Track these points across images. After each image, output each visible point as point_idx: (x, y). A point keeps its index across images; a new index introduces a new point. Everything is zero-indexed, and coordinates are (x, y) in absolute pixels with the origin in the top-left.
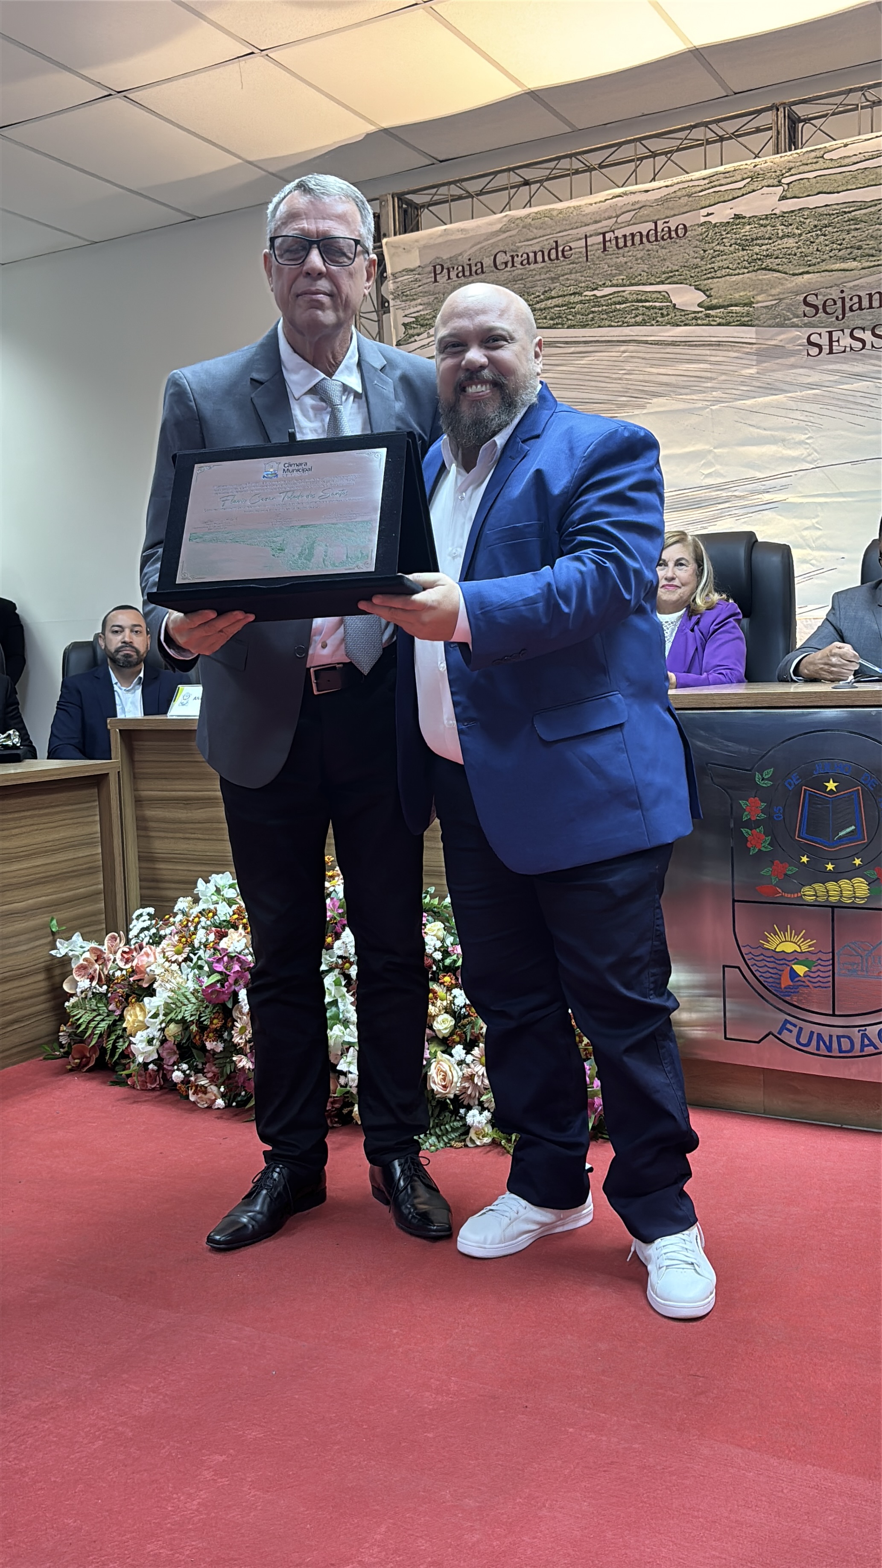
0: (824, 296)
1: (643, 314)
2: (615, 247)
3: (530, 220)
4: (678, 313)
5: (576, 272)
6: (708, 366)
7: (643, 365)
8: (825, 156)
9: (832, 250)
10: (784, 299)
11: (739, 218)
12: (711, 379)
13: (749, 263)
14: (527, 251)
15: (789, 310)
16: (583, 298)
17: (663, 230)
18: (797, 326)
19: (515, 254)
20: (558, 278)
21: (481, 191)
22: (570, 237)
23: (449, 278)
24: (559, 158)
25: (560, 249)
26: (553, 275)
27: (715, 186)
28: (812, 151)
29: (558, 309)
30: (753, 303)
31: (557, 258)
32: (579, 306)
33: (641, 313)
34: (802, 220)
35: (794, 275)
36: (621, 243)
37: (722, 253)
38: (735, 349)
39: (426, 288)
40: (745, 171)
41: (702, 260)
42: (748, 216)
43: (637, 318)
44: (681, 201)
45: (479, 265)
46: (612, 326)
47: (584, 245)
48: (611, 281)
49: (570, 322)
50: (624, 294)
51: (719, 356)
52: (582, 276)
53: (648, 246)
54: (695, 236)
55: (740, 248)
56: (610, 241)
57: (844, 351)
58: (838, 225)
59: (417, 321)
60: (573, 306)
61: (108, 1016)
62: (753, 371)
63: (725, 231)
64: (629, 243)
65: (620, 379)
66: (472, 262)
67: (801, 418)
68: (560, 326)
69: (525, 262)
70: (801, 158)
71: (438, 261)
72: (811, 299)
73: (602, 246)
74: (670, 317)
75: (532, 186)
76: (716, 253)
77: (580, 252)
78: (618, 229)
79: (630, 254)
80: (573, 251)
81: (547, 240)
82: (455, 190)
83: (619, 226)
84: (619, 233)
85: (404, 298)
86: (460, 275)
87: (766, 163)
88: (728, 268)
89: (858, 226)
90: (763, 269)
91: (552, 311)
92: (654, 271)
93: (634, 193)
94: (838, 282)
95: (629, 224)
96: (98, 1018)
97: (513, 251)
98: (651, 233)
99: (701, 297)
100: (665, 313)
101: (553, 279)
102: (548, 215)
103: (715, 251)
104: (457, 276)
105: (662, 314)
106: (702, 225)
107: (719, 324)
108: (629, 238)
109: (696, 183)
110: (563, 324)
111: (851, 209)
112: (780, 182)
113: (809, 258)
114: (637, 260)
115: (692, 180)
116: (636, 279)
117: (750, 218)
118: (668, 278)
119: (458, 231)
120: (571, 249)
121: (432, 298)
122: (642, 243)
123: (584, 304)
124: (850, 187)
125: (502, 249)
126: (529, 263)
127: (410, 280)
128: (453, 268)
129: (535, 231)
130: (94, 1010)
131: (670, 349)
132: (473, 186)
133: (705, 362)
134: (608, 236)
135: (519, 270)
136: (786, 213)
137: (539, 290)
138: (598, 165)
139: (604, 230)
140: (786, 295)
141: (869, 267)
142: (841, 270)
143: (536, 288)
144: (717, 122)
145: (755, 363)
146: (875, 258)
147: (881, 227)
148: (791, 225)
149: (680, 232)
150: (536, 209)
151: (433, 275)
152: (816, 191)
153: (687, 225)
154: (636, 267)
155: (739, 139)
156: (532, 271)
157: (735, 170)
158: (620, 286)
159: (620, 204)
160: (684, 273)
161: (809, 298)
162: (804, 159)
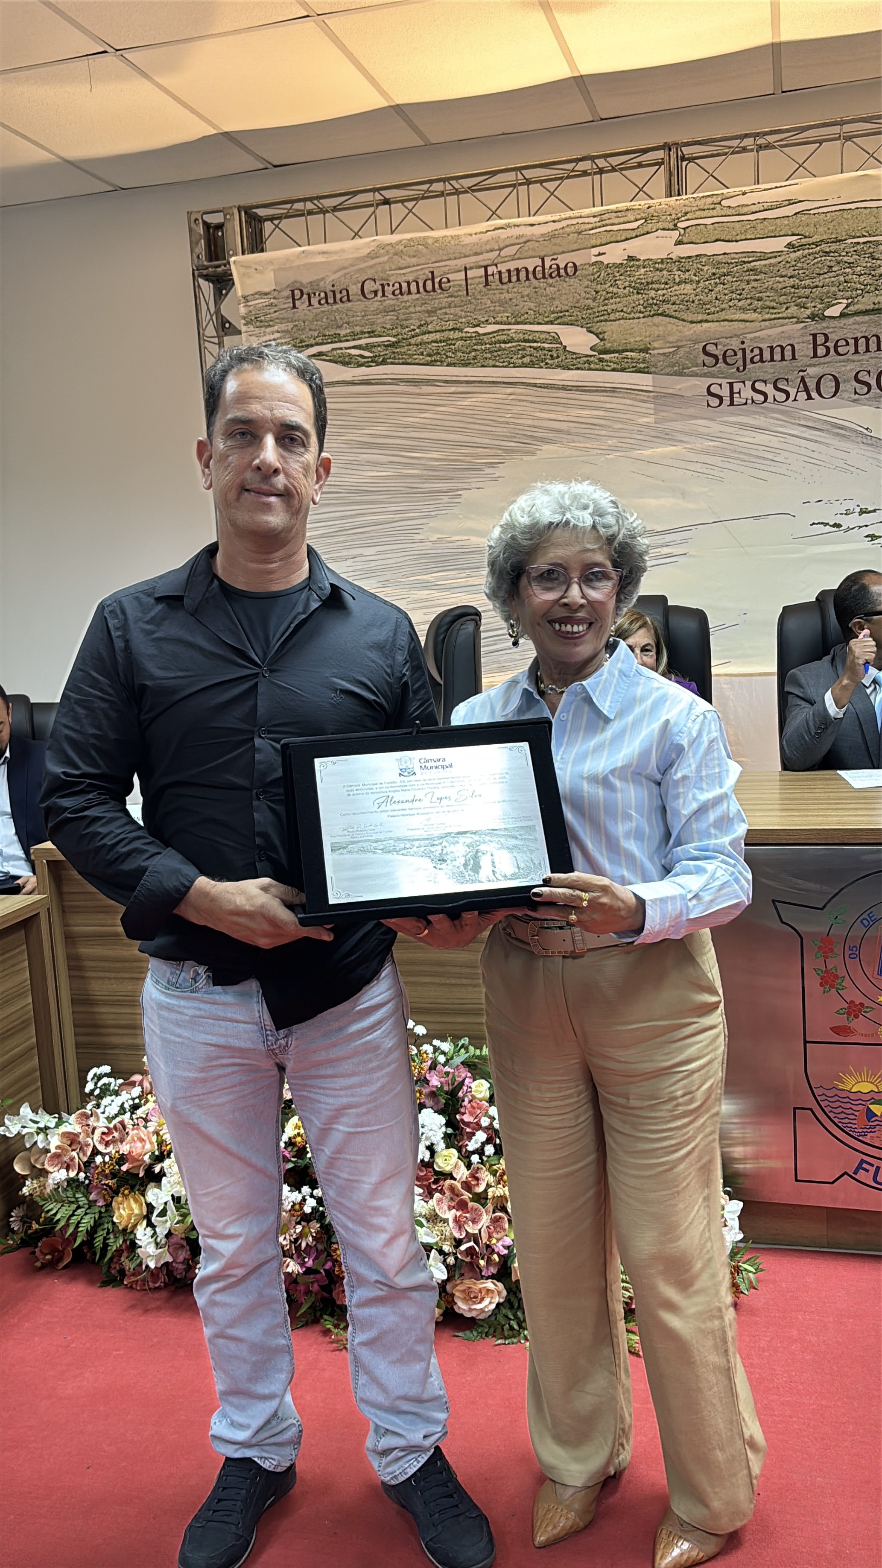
0: (724, 346)
1: (531, 355)
2: (498, 282)
3: (402, 247)
4: (568, 356)
5: (456, 306)
7: (531, 409)
8: (722, 203)
9: (731, 300)
10: (682, 346)
11: (633, 260)
13: (645, 308)
14: (400, 280)
15: (687, 358)
16: (464, 335)
17: (551, 267)
18: (696, 375)
19: (385, 282)
20: (435, 312)
21: (335, 207)
22: (447, 268)
23: (310, 304)
24: (431, 182)
25: (437, 280)
26: (430, 309)
27: (607, 225)
28: (709, 196)
29: (436, 344)
30: (649, 349)
31: (434, 290)
32: (459, 343)
33: (528, 353)
34: (700, 267)
35: (692, 322)
36: (505, 278)
37: (615, 295)
38: (631, 396)
39: (283, 314)
40: (639, 212)
41: (594, 300)
42: (642, 258)
43: (524, 359)
44: (570, 237)
45: (344, 292)
46: (497, 366)
47: (464, 277)
48: (494, 318)
49: (449, 359)
50: (509, 333)
51: (615, 402)
52: (462, 311)
53: (535, 283)
54: (586, 276)
55: (635, 291)
56: (493, 275)
57: (746, 404)
58: (737, 275)
60: (453, 342)
61: (89, 1208)
62: (650, 420)
63: (618, 272)
64: (514, 279)
65: (507, 423)
66: (337, 289)
67: (701, 471)
68: (438, 363)
69: (397, 292)
70: (698, 203)
71: (297, 285)
72: (711, 348)
73: (483, 279)
74: (560, 359)
75: (392, 206)
76: (610, 295)
77: (460, 285)
78: (502, 263)
79: (515, 290)
80: (451, 283)
81: (421, 269)
82: (309, 206)
83: (503, 260)
84: (503, 268)
85: (258, 324)
86: (323, 302)
87: (660, 205)
88: (622, 311)
89: (758, 277)
90: (659, 315)
91: (430, 346)
92: (542, 310)
93: (518, 226)
94: (738, 333)
95: (513, 258)
96: (79, 1211)
97: (382, 279)
98: (538, 269)
99: (594, 340)
100: (555, 355)
101: (430, 313)
102: (423, 242)
103: (608, 293)
104: (319, 303)
105: (551, 356)
106: (593, 264)
107: (614, 370)
108: (513, 273)
109: (586, 220)
110: (442, 362)
111: (751, 259)
112: (675, 225)
113: (708, 307)
114: (522, 297)
115: (581, 217)
116: (523, 318)
117: (644, 261)
118: (558, 318)
119: (319, 253)
120: (449, 281)
121: (290, 326)
122: (528, 278)
123: (465, 341)
124: (749, 237)
125: (370, 277)
126: (401, 293)
127: (264, 304)
128: (315, 294)
129: (407, 258)
130: (73, 1202)
132: (328, 203)
134: (490, 270)
135: (390, 301)
136: (683, 258)
137: (414, 323)
138: (469, 188)
139: (485, 263)
140: (685, 343)
141: (770, 320)
142: (741, 321)
143: (411, 321)
144: (605, 156)
145: (652, 412)
146: (775, 311)
147: (781, 279)
148: (688, 271)
149: (570, 271)
150: (408, 236)
151: (291, 300)
152: (714, 238)
153: (577, 264)
154: (522, 304)
155: (623, 172)
156: (406, 302)
157: (627, 210)
158: (505, 324)
159: (503, 236)
160: (575, 314)
161: (708, 348)
162: (701, 203)
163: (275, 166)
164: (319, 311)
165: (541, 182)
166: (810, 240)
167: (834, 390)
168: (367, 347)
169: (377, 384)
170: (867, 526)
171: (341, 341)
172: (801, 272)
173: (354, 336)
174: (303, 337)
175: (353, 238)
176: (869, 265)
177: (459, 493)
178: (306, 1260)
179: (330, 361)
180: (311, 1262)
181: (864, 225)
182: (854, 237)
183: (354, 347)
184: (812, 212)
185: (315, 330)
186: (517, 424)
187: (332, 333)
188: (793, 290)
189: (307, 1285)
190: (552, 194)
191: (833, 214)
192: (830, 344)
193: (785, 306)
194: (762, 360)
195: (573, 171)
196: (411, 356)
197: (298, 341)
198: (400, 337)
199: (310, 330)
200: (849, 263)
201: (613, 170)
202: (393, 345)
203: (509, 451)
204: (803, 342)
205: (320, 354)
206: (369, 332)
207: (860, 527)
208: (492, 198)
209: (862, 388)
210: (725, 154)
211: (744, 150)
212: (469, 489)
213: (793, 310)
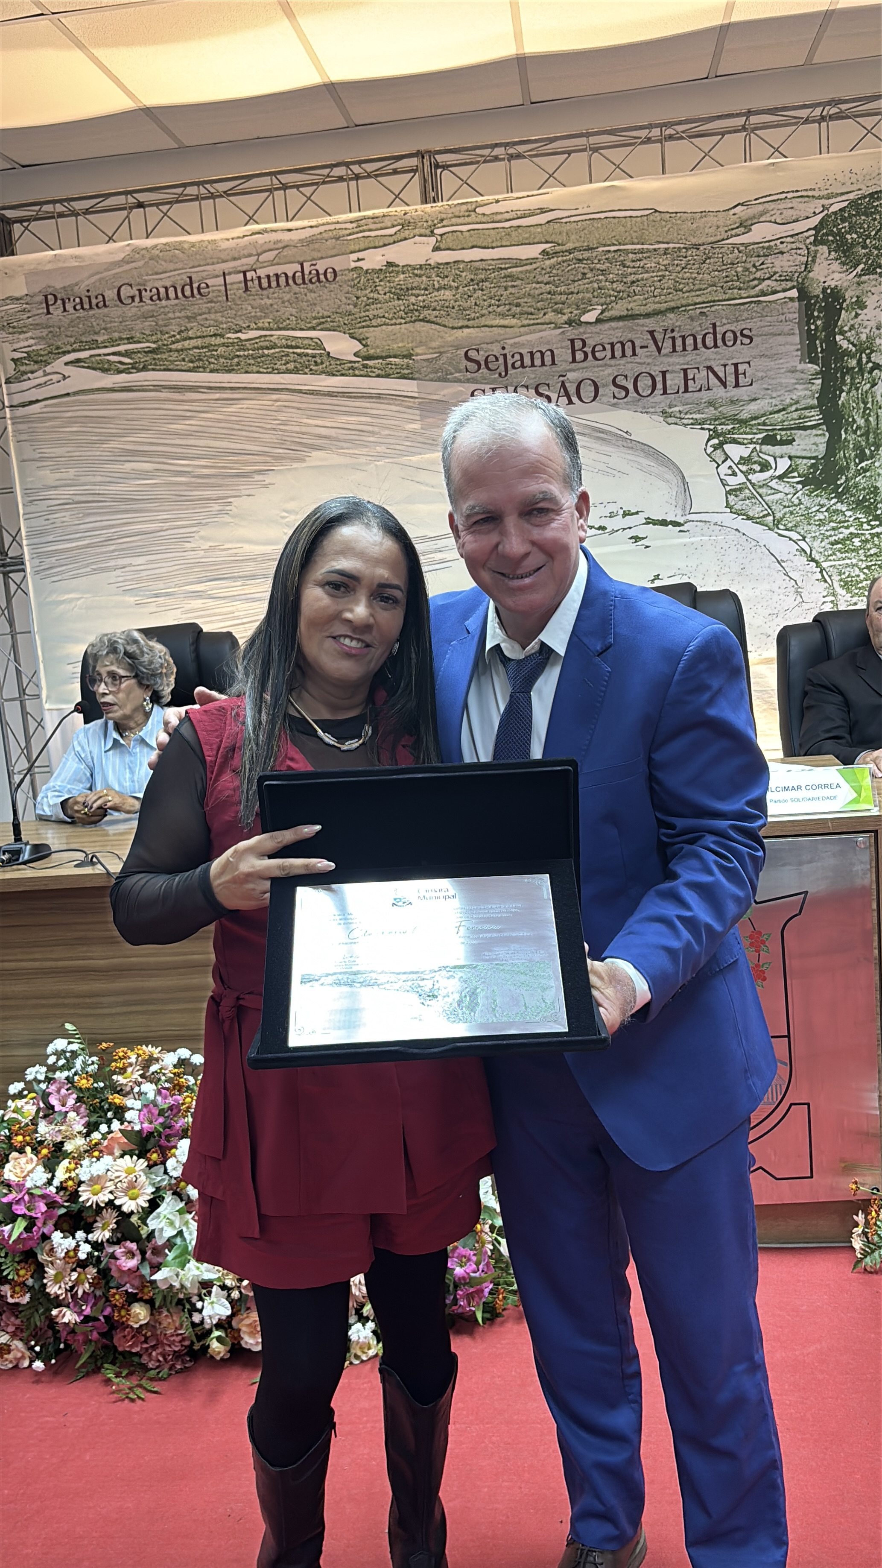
0: (486, 351)
1: (295, 361)
2: (258, 288)
3: (158, 252)
4: (332, 362)
5: (216, 312)
6: (369, 419)
8: (477, 210)
9: (490, 306)
10: (444, 352)
11: (392, 266)
12: (373, 433)
13: (406, 314)
14: (157, 286)
15: (450, 364)
16: (226, 340)
17: (310, 273)
18: (459, 381)
19: (142, 288)
20: (194, 318)
21: (87, 210)
22: (206, 273)
23: (65, 310)
24: (185, 185)
25: (195, 285)
26: (190, 314)
27: (364, 231)
28: (463, 204)
29: (198, 351)
30: (412, 355)
31: (193, 295)
32: (221, 350)
33: (291, 359)
34: (458, 273)
35: (453, 328)
36: (265, 283)
37: (376, 301)
38: (397, 402)
39: (38, 320)
40: (396, 218)
41: (355, 306)
42: (401, 264)
43: (288, 365)
44: (328, 243)
45: (100, 298)
46: (261, 373)
47: (223, 282)
48: (256, 324)
49: (212, 366)
50: (272, 339)
52: (222, 316)
53: (295, 288)
54: (346, 282)
55: (396, 297)
56: (252, 280)
58: (495, 281)
59: (29, 356)
60: (216, 348)
62: (416, 426)
63: (378, 277)
64: (274, 284)
65: (274, 429)
68: (201, 370)
69: (155, 298)
70: (453, 210)
71: (50, 290)
72: (472, 354)
73: (243, 285)
74: (324, 366)
75: (147, 209)
76: (371, 301)
77: (220, 291)
78: (261, 268)
79: (276, 295)
80: (210, 289)
81: (179, 275)
82: (59, 208)
83: (261, 265)
84: (262, 273)
85: (11, 330)
86: (78, 307)
87: (416, 211)
88: (384, 317)
89: (515, 284)
90: (420, 320)
91: (191, 352)
92: (303, 316)
93: (275, 231)
94: (499, 339)
95: (272, 263)
97: (139, 284)
98: (297, 274)
99: (357, 346)
100: (319, 361)
101: (190, 318)
102: (179, 247)
104: (75, 308)
105: (315, 362)
106: (352, 270)
107: (378, 376)
108: (273, 279)
109: (343, 226)
110: (204, 368)
111: (507, 266)
112: (432, 232)
113: (468, 312)
114: (283, 302)
115: (338, 223)
116: (285, 324)
117: (403, 266)
118: (320, 324)
119: (72, 257)
120: (208, 286)
121: (45, 332)
122: (288, 284)
123: (228, 347)
124: (504, 244)
125: (126, 281)
126: (159, 299)
127: (17, 310)
128: (69, 299)
129: (163, 263)
131: (328, 400)
132: (78, 205)
133: (365, 415)
134: (249, 275)
135: (148, 306)
136: (441, 264)
137: (174, 329)
138: (225, 192)
139: (244, 268)
140: (446, 349)
141: (529, 325)
142: (500, 326)
143: (170, 327)
144: (360, 163)
145: (418, 418)
146: (534, 317)
147: (538, 286)
148: (447, 277)
149: (330, 276)
150: (164, 240)
151: (44, 305)
152: (470, 245)
153: (337, 269)
154: (283, 310)
155: (379, 179)
156: (164, 307)
157: (384, 216)
158: (267, 330)
159: (261, 242)
160: (337, 319)
161: (470, 353)
162: (456, 211)
163: (23, 166)
164: (74, 317)
165: (297, 187)
166: (564, 248)
167: (593, 394)
168: (127, 354)
169: (139, 391)
170: (630, 528)
171: (99, 348)
172: (556, 278)
173: (113, 342)
174: (59, 343)
175: (108, 242)
176: (620, 272)
177: (229, 500)
178: (84, 1308)
179: (88, 367)
180: (89, 1309)
181: (613, 234)
182: (605, 246)
183: (114, 354)
184: (564, 220)
185: (71, 337)
186: (285, 431)
187: (89, 339)
188: (549, 296)
189: (85, 1334)
190: (309, 198)
191: (584, 223)
192: (588, 350)
193: (543, 312)
194: (523, 366)
195: (328, 176)
196: (172, 362)
197: (54, 347)
198: (160, 343)
199: (67, 336)
200: (602, 271)
201: (369, 176)
202: (153, 351)
203: (279, 458)
204: (562, 348)
205: (78, 361)
206: (128, 339)
207: (624, 529)
208: (249, 203)
209: (619, 393)
210: (478, 162)
211: (496, 159)
212: (240, 496)
213: (550, 316)
